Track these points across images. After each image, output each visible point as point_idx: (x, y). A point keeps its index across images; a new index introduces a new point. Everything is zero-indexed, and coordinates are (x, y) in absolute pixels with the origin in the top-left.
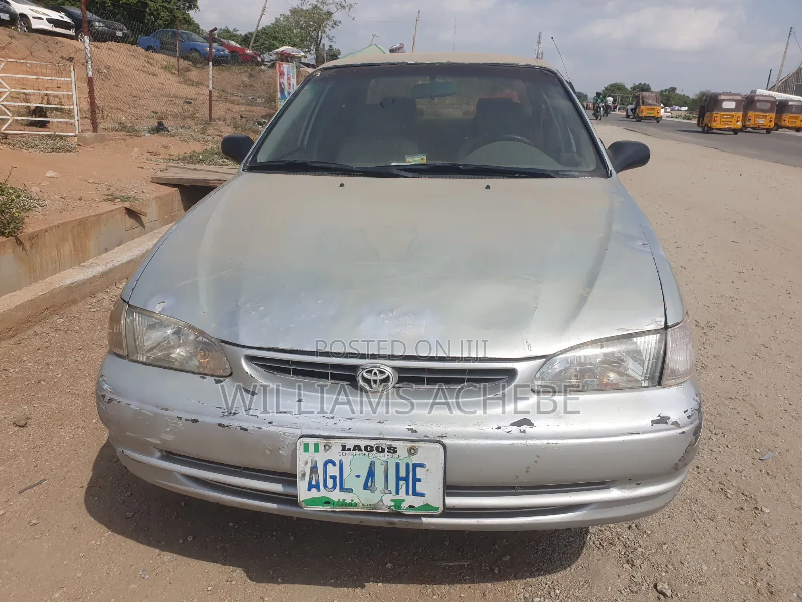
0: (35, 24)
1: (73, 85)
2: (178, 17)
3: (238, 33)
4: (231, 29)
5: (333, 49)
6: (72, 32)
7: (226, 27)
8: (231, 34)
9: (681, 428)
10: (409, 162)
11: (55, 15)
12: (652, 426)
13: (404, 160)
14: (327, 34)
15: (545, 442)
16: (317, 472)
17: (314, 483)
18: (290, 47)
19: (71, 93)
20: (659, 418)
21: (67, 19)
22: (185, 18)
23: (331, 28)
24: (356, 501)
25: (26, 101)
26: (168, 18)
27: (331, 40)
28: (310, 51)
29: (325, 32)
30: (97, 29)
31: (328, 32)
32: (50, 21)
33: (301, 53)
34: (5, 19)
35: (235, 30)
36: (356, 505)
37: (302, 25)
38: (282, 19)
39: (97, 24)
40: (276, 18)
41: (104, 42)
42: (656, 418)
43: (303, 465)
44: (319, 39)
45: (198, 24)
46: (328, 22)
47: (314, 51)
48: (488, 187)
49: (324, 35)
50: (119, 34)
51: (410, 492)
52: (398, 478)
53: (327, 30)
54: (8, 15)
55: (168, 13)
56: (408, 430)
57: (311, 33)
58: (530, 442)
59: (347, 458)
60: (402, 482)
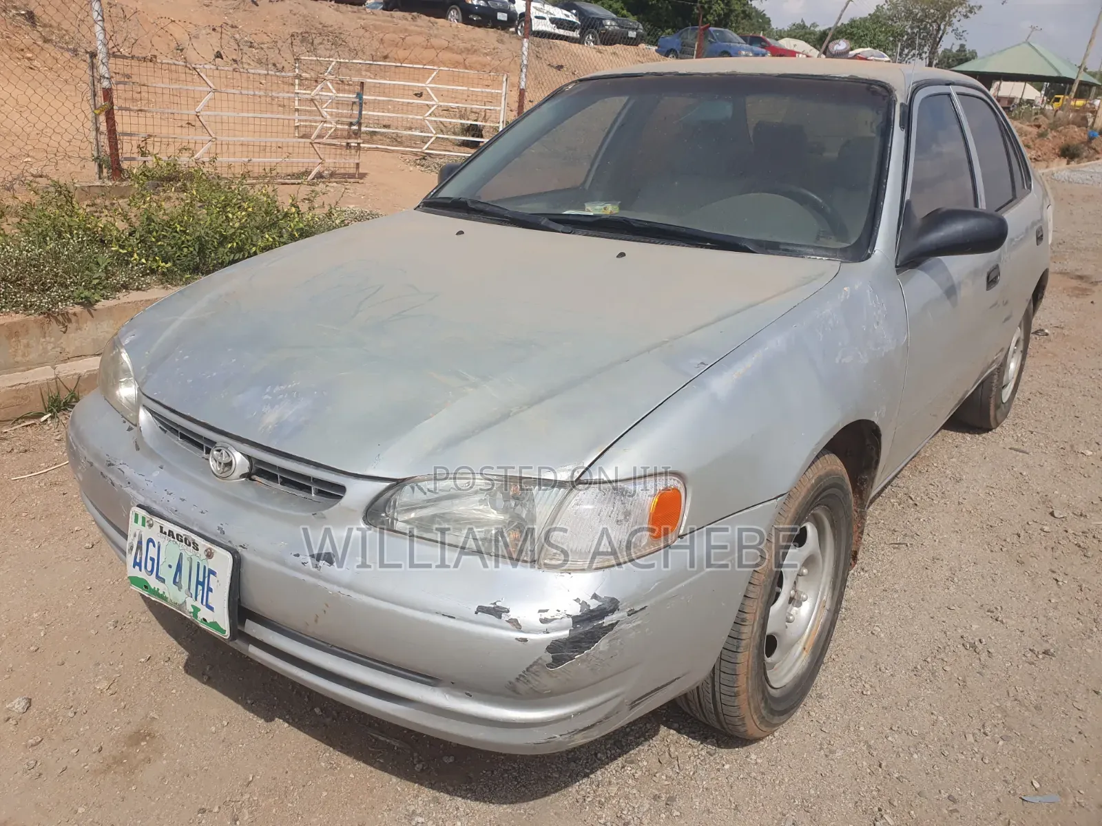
0: (537, 26)
1: (503, 98)
2: (735, 10)
3: (817, 29)
4: (808, 24)
5: (965, 51)
6: (576, 34)
7: (802, 21)
8: (808, 31)
9: (522, 632)
10: (589, 211)
11: (560, 13)
12: (476, 613)
13: (583, 209)
14: (955, 28)
15: (336, 588)
16: (141, 550)
17: (138, 561)
18: (869, 49)
19: (498, 108)
20: (492, 606)
21: (573, 18)
22: (744, 12)
23: (962, 18)
24: (167, 595)
25: (461, 117)
26: (722, 12)
27: (959, 36)
28: (921, 55)
29: (950, 25)
30: (606, 30)
31: (956, 24)
32: (553, 21)
33: (884, 57)
34: (502, 19)
35: (814, 25)
36: (165, 599)
37: (917, 14)
38: (886, 7)
39: (609, 23)
40: (877, 6)
41: (611, 45)
42: (487, 605)
43: (132, 537)
44: (939, 36)
45: (769, 18)
46: (960, 9)
47: (927, 54)
48: (622, 255)
49: (949, 29)
50: (632, 34)
51: (204, 603)
52: (198, 583)
53: (954, 20)
54: (506, 15)
55: (722, 5)
56: (219, 528)
57: (928, 26)
58: (322, 583)
59: (164, 541)
60: (200, 587)
